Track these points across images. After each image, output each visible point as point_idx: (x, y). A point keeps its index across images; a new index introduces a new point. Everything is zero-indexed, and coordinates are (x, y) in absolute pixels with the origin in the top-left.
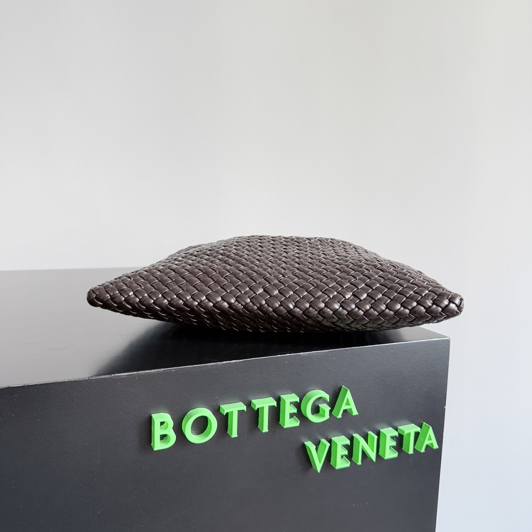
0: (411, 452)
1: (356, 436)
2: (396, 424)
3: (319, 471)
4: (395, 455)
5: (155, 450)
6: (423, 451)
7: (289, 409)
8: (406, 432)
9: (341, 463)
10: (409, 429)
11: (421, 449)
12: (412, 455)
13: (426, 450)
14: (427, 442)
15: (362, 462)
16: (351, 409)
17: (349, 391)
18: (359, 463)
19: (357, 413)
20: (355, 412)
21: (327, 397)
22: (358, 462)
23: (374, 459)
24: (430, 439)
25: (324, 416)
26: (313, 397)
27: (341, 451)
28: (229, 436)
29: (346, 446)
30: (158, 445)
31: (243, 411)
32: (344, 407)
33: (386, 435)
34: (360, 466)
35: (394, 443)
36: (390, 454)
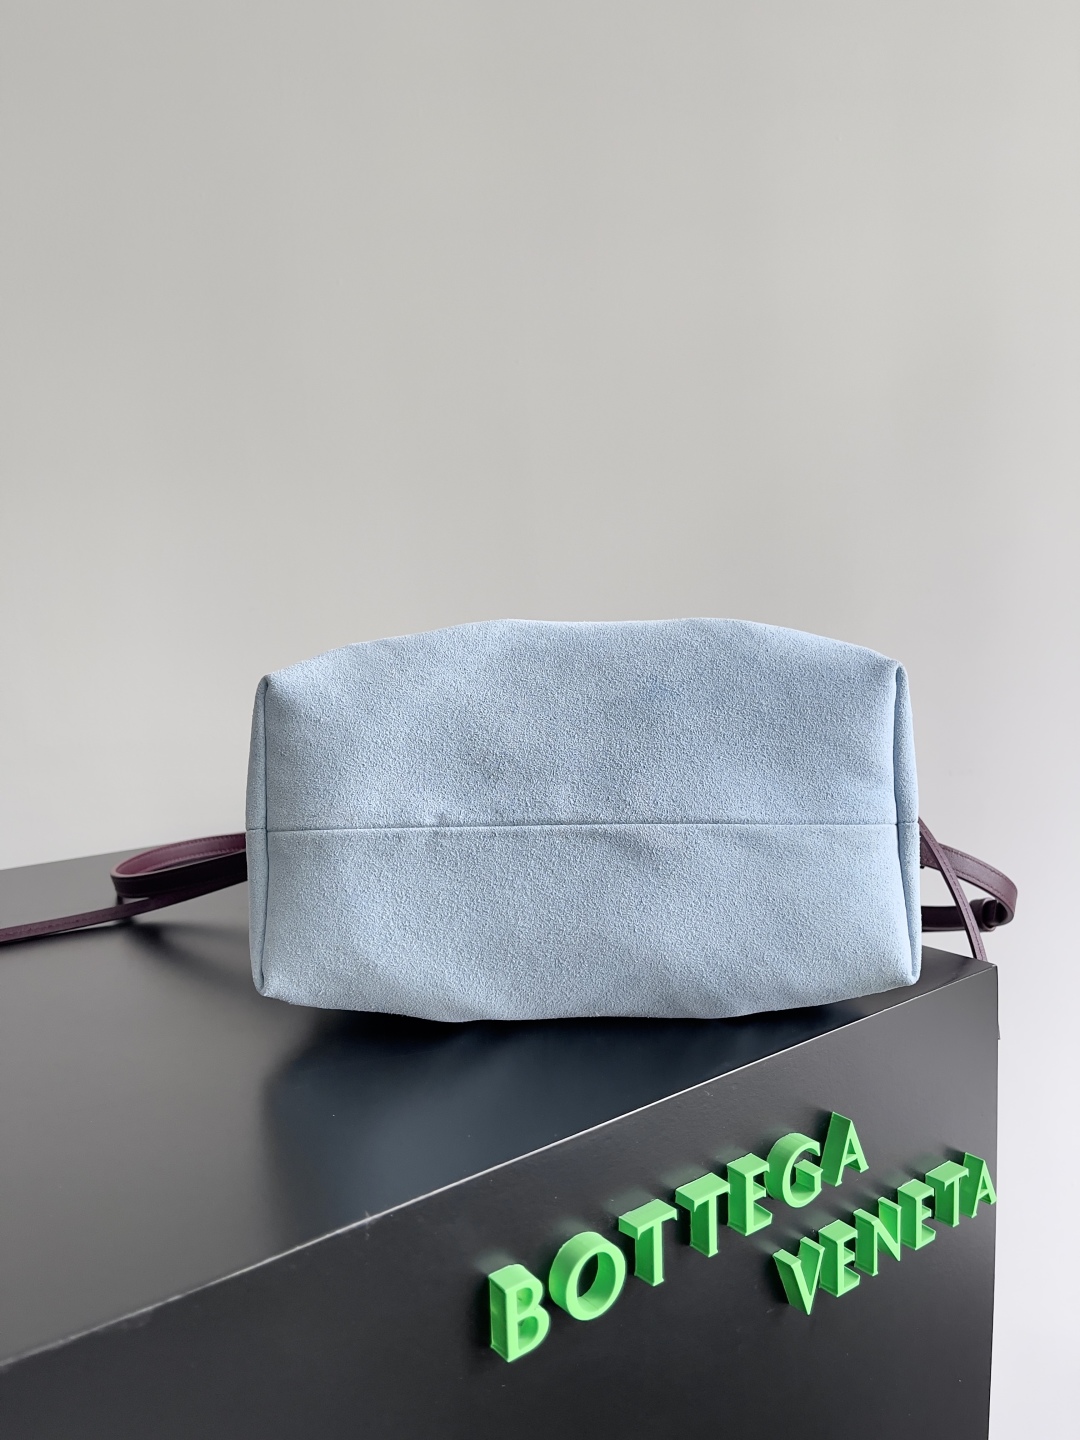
0: (956, 1222)
1: (860, 1213)
2: (920, 1169)
3: (809, 1313)
4: (932, 1238)
5: (510, 1360)
6: (974, 1214)
7: (753, 1193)
8: (947, 1183)
9: (846, 1284)
10: (951, 1174)
11: (972, 1211)
13: (980, 1211)
14: (980, 1195)
15: (879, 1270)
16: (856, 1161)
17: (852, 1124)
18: (876, 1272)
19: (867, 1167)
20: (864, 1166)
21: (815, 1146)
22: (873, 1272)
23: (898, 1256)
25: (812, 1189)
26: (793, 1150)
27: (844, 1257)
28: (647, 1286)
29: (851, 1245)
30: (517, 1348)
31: (672, 1220)
32: (846, 1160)
33: (914, 1200)
34: (879, 1277)
35: (929, 1213)
36: (923, 1239)
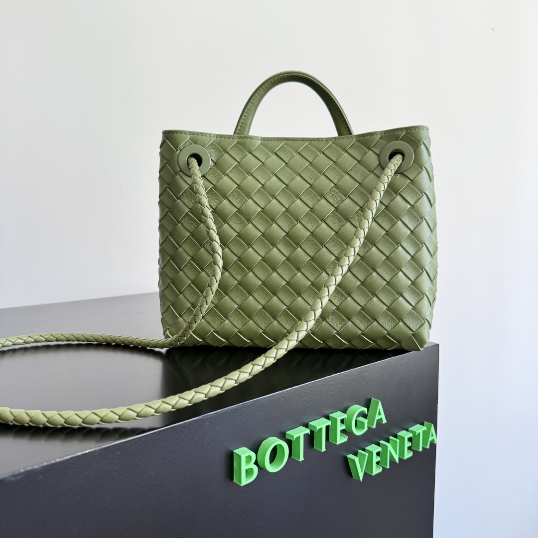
0: (421, 450)
3: (361, 480)
4: (411, 454)
5: (242, 485)
6: (428, 447)
7: (340, 427)
8: (417, 432)
9: (376, 470)
10: (419, 429)
11: (427, 446)
12: (422, 452)
13: (430, 446)
14: (430, 439)
17: (380, 403)
18: (388, 467)
19: (386, 422)
20: (384, 421)
21: (365, 410)
23: (397, 461)
24: (432, 436)
25: (364, 428)
26: (355, 412)
27: (376, 459)
28: (297, 461)
30: (244, 480)
31: (307, 434)
32: (377, 417)
33: (404, 438)
34: (389, 469)
35: (410, 444)
36: (408, 455)
